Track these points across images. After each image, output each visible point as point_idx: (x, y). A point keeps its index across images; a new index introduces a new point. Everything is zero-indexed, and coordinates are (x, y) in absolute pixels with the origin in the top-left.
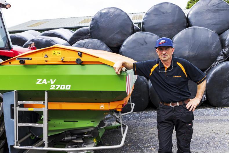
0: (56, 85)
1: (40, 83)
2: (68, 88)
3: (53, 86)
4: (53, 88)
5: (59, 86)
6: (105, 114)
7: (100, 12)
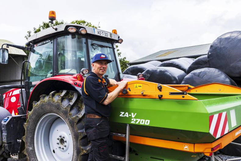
0: (137, 119)
1: (123, 116)
2: (147, 123)
3: (134, 120)
4: (134, 122)
5: (139, 120)
6: (192, 156)
7: (220, 38)
